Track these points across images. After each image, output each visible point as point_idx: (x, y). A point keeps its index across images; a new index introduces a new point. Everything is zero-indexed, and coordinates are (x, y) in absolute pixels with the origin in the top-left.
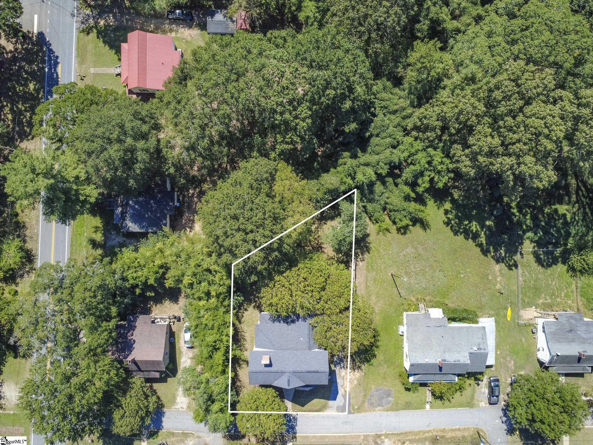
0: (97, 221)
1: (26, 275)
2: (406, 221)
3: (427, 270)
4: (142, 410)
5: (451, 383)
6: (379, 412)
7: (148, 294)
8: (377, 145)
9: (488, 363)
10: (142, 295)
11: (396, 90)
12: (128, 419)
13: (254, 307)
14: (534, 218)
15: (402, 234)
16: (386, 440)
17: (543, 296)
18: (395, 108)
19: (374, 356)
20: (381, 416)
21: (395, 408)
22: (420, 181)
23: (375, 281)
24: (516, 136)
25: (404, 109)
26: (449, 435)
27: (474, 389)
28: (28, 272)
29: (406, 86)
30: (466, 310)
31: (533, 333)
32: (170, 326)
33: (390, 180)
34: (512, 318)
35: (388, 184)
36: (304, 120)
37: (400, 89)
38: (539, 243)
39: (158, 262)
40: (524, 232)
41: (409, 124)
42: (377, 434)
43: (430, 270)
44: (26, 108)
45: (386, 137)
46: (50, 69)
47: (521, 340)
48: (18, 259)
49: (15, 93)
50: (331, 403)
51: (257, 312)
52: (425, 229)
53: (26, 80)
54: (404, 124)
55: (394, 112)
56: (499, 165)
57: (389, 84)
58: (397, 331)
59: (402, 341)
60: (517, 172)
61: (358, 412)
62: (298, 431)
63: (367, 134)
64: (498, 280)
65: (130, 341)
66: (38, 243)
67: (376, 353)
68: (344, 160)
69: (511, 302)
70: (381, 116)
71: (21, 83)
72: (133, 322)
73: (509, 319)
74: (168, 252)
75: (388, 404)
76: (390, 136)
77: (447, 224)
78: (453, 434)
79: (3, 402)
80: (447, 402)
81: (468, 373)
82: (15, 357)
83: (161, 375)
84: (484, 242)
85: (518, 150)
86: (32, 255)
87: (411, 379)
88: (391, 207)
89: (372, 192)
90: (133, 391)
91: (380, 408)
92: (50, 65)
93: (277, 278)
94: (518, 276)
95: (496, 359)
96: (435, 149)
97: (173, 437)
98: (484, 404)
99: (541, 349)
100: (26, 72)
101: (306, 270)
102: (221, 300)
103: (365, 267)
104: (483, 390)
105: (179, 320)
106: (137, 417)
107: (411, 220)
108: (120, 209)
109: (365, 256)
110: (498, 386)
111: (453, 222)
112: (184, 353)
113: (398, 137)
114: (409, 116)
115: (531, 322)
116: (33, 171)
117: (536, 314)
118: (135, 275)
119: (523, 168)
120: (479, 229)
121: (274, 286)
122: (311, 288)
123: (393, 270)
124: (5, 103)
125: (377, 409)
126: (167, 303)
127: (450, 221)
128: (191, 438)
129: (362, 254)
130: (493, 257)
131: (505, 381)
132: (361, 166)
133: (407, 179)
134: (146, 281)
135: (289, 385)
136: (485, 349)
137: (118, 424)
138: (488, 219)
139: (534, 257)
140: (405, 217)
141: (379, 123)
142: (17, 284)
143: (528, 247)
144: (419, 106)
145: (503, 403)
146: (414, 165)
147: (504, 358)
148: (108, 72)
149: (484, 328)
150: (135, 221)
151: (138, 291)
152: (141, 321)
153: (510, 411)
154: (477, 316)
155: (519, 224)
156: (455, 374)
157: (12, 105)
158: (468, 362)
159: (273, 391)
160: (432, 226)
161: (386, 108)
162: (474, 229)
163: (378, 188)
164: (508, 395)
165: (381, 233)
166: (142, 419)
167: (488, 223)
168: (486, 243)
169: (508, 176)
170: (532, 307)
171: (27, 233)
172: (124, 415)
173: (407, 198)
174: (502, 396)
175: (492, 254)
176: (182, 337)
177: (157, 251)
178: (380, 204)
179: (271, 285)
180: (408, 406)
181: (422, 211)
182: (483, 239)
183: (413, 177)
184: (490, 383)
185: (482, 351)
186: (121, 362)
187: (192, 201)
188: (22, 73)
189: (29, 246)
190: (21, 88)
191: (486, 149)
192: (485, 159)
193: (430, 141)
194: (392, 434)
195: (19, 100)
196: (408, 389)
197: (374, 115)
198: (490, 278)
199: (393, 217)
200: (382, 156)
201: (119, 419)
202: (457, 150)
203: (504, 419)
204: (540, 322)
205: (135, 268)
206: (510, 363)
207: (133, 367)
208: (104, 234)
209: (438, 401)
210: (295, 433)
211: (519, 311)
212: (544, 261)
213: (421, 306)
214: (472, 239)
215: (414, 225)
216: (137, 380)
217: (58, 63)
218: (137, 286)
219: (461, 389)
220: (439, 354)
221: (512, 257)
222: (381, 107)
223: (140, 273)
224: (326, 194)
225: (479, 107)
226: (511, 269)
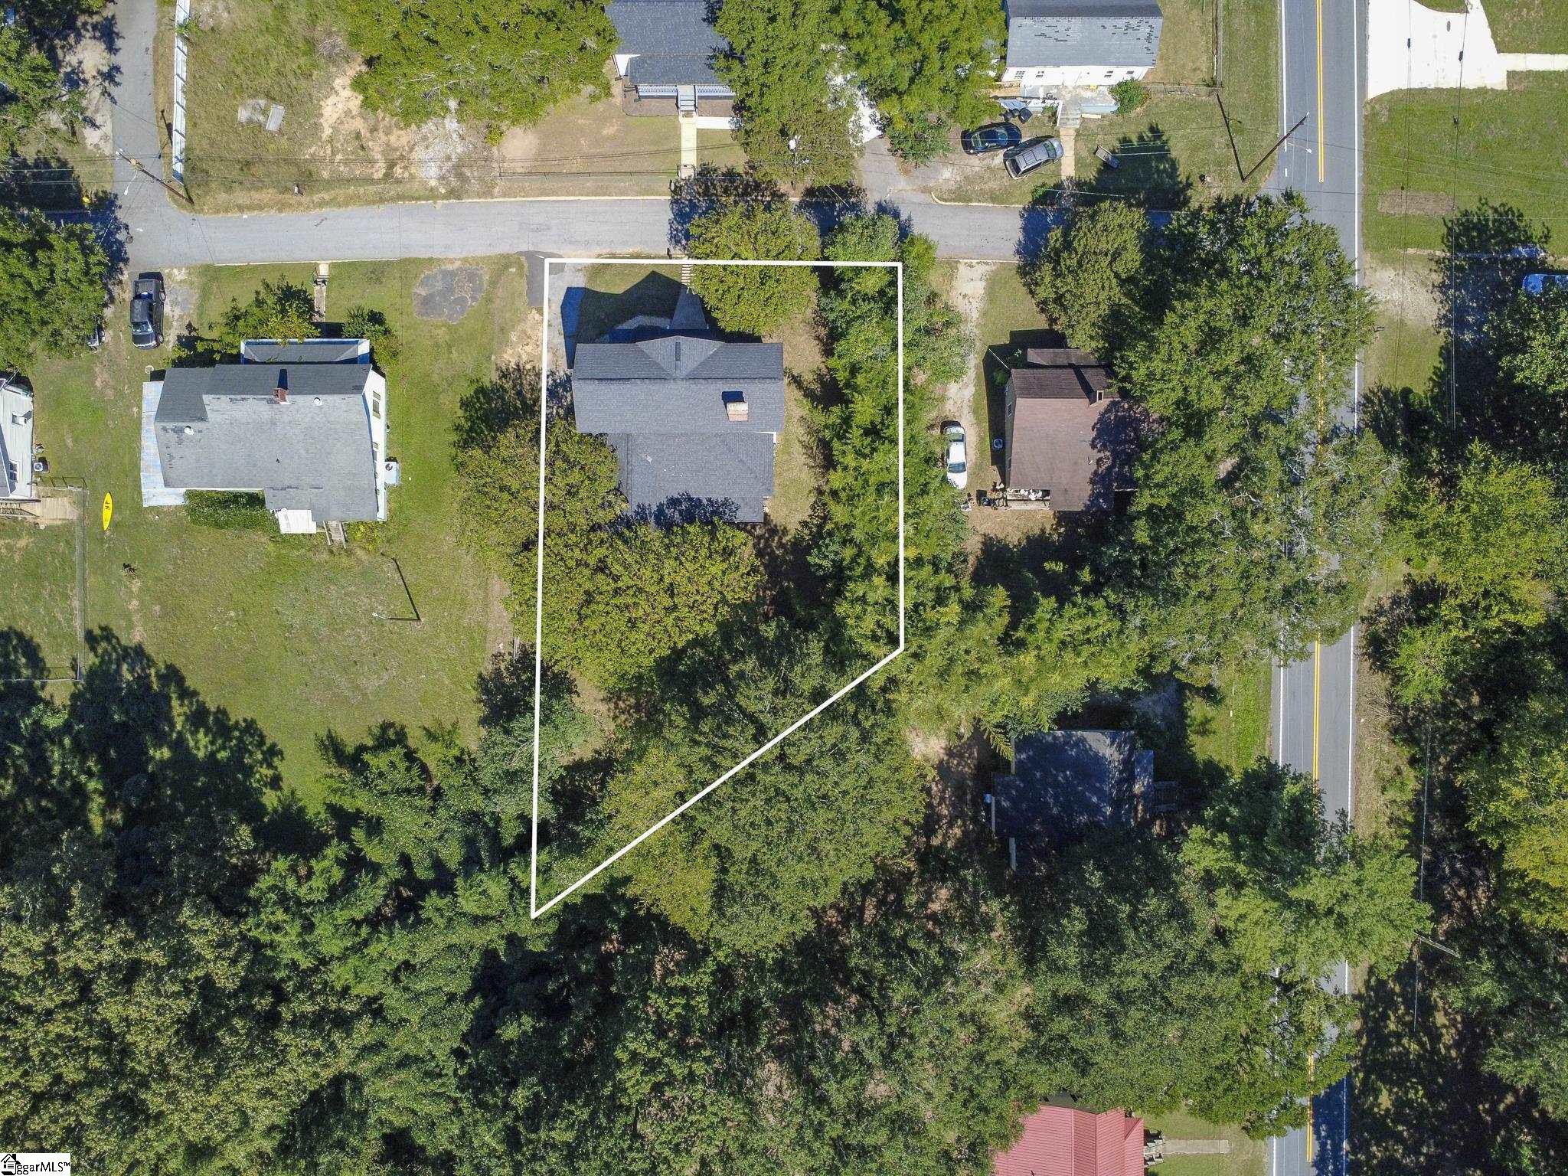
0: (1203, 748)
1: (1387, 604)
2: (378, 762)
3: (324, 631)
4: (1068, 268)
5: (256, 337)
6: (451, 256)
7: (1060, 568)
8: (453, 972)
9: (159, 385)
10: (1075, 564)
11: (399, 1121)
12: (1103, 246)
13: (785, 531)
14: (40, 763)
15: (392, 725)
16: (433, 183)
17: (17, 558)
18: (402, 1075)
19: (465, 404)
20: (447, 247)
21: (408, 267)
22: (338, 874)
23: (463, 602)
24: (54, 1029)
25: (379, 1072)
26: (267, 195)
27: (200, 315)
28: (1380, 612)
29: (373, 1134)
30: (218, 525)
31: (43, 460)
32: (1004, 481)
33: (422, 873)
34: (99, 502)
35: (428, 862)
36: (634, 1056)
37: (391, 1123)
38: (29, 696)
39: (1028, 659)
40: (67, 727)
41: (364, 1032)
42: (459, 198)
43: (317, 630)
44: (1399, 1043)
45: (428, 993)
46: (1337, 1147)
47: (76, 440)
48: (1405, 650)
49: (1426, 1082)
50: (580, 282)
51: (777, 519)
52: (330, 737)
53: (1399, 1118)
54: (380, 1030)
55: (404, 1062)
56: (106, 942)
57: (421, 1139)
58: (403, 473)
59: (390, 444)
60: (55, 927)
61: (507, 257)
62: (668, 207)
63: (477, 1002)
64: (135, 602)
65: (1104, 446)
66: (1357, 689)
67: (460, 413)
68: (542, 930)
69: (102, 542)
70: (441, 1053)
71: (1412, 1108)
72: (1099, 495)
73: (108, 498)
74: (1006, 682)
75: (428, 277)
76: (417, 996)
77: (273, 752)
78: (256, 196)
79: (1434, 276)
80: (274, 283)
81: (211, 363)
82: (1407, 392)
83: (1025, 354)
84: (175, 703)
85: (49, 991)
86: (1370, 656)
87: (364, 347)
88: (418, 803)
89: (469, 842)
90: (1093, 317)
91: (450, 267)
92: (1336, 1158)
93: (711, 628)
94: (84, 611)
95: (139, 393)
96: (294, 965)
97: (992, 191)
98: (176, 276)
99: (21, 420)
100: (1399, 1138)
101: (633, 650)
102: (862, 561)
103: (490, 638)
104: (178, 312)
105: (981, 495)
106: (1080, 250)
107: (366, 766)
108: (1138, 788)
109: (490, 668)
110: (136, 325)
111: (260, 756)
112: (966, 410)
113: (397, 994)
114: (368, 1050)
115: (48, 489)
116: (1341, 922)
117: (37, 509)
118: (1090, 621)
119: (37, 943)
120: (189, 736)
121: (716, 609)
122: (618, 601)
123: (413, 630)
124: (1453, 1053)
125: (458, 264)
126: (1014, 538)
127: (265, 760)
128: (944, 188)
129: (498, 672)
130: (151, 663)
131: (116, 336)
132: (494, 913)
133: (373, 881)
134: (1061, 603)
135: (678, 345)
136: (165, 429)
137: (1130, 235)
138: (163, 764)
139: (42, 660)
140: (381, 775)
141: (445, 1032)
142: (1409, 580)
143: (59, 689)
144: (338, 1081)
145: (125, 278)
146: (353, 920)
147: (120, 395)
148: (1183, 1143)
149: (167, 484)
150: (1098, 760)
151: (1086, 576)
152: (1079, 496)
153: (100, 263)
154: (191, 511)
155: (80, 750)
156: (248, 362)
157: (1435, 1051)
158: (207, 398)
159: (722, 324)
160: (311, 744)
161: (427, 1074)
162: (203, 738)
163: (452, 854)
164: (112, 299)
165: (449, 727)
166: (1068, 245)
167: (165, 753)
168: (170, 699)
169: (81, 913)
170: (47, 527)
171: (1384, 716)
172: (1114, 260)
173: (375, 827)
174: (128, 295)
175: (153, 671)
176: (972, 452)
177: (1032, 687)
178: (448, 807)
179: (725, 610)
180: (376, 272)
181: (335, 791)
182: (179, 710)
183: (356, 886)
184: (158, 332)
185: (170, 425)
186: (1124, 394)
187: (953, 805)
188: (1411, 1136)
189: (1380, 682)
190: (1411, 1095)
191: (141, 987)
192: (145, 957)
193: (309, 987)
194: (418, 199)
195: (1418, 1064)
196: (376, 318)
197: (459, 1054)
198: (157, 608)
199: (415, 771)
200: (440, 942)
201: (1125, 249)
202: (226, 976)
203: (121, 236)
204: (23, 489)
205: (1089, 641)
206: (106, 384)
207: (1094, 377)
208: (1183, 714)
209: (296, 284)
210: (674, 202)
211: (82, 519)
212: (16, 651)
213: (339, 537)
214: (207, 712)
215: (362, 749)
216: (1084, 343)
217: (1316, 1164)
218: (1086, 591)
219: (235, 318)
220: (286, 418)
221: (102, 662)
222: (440, 1075)
223: (1078, 626)
224: (589, 840)
225: (159, 1100)
226: (104, 629)
